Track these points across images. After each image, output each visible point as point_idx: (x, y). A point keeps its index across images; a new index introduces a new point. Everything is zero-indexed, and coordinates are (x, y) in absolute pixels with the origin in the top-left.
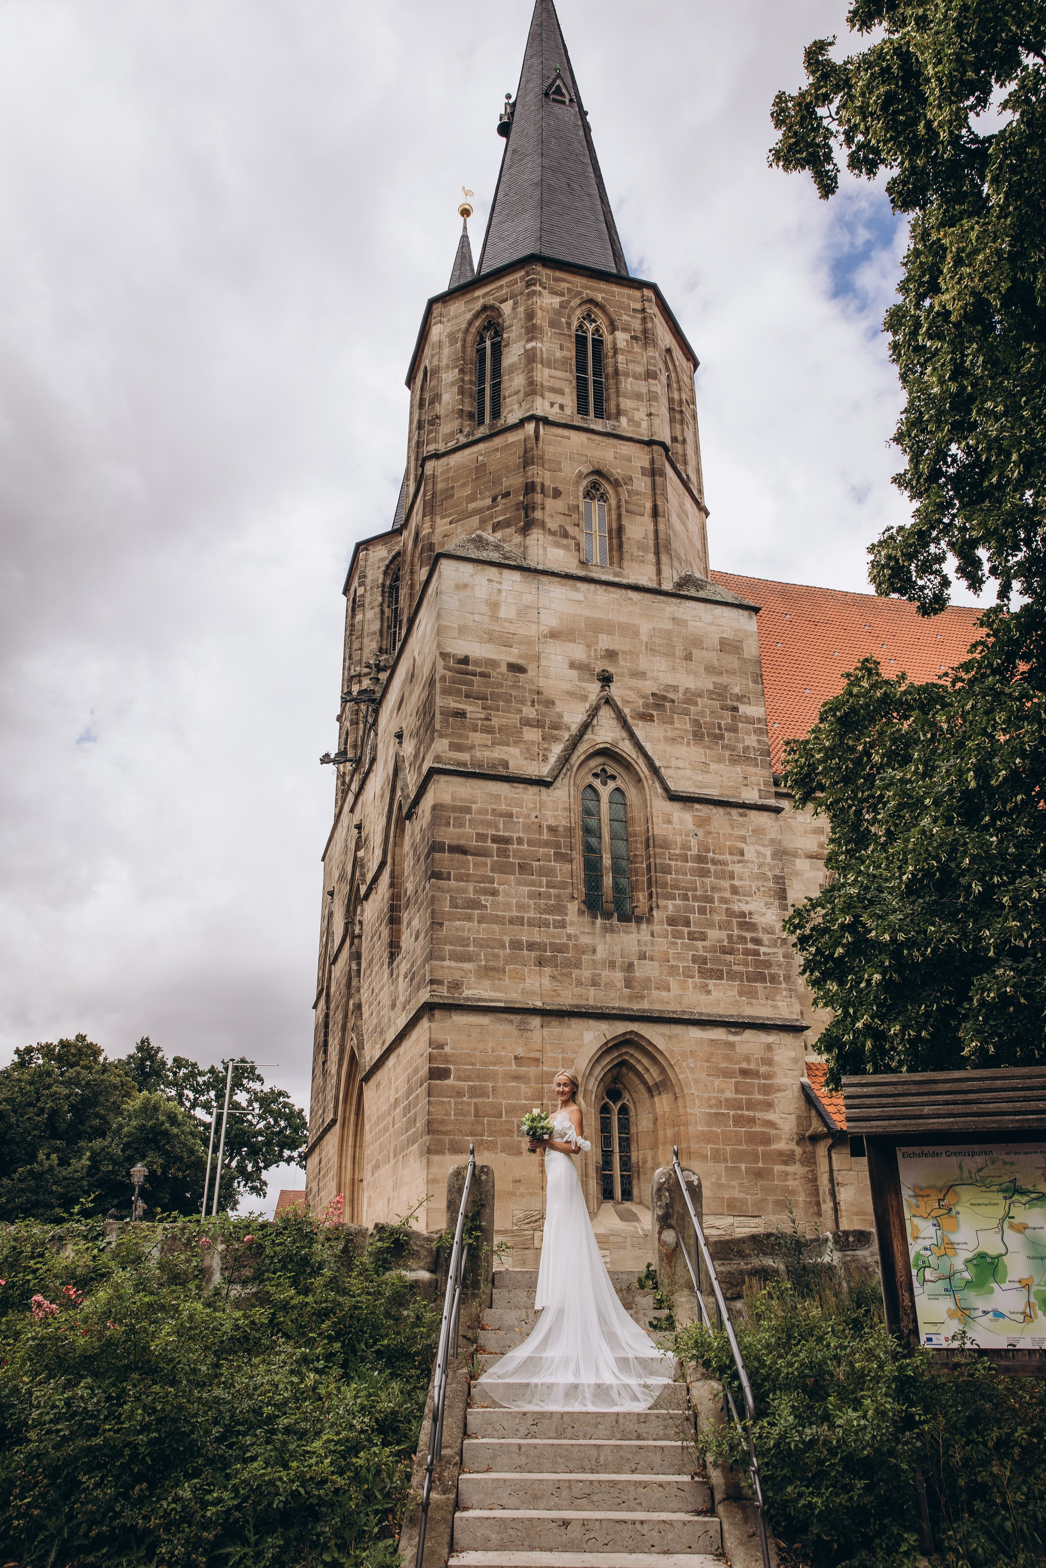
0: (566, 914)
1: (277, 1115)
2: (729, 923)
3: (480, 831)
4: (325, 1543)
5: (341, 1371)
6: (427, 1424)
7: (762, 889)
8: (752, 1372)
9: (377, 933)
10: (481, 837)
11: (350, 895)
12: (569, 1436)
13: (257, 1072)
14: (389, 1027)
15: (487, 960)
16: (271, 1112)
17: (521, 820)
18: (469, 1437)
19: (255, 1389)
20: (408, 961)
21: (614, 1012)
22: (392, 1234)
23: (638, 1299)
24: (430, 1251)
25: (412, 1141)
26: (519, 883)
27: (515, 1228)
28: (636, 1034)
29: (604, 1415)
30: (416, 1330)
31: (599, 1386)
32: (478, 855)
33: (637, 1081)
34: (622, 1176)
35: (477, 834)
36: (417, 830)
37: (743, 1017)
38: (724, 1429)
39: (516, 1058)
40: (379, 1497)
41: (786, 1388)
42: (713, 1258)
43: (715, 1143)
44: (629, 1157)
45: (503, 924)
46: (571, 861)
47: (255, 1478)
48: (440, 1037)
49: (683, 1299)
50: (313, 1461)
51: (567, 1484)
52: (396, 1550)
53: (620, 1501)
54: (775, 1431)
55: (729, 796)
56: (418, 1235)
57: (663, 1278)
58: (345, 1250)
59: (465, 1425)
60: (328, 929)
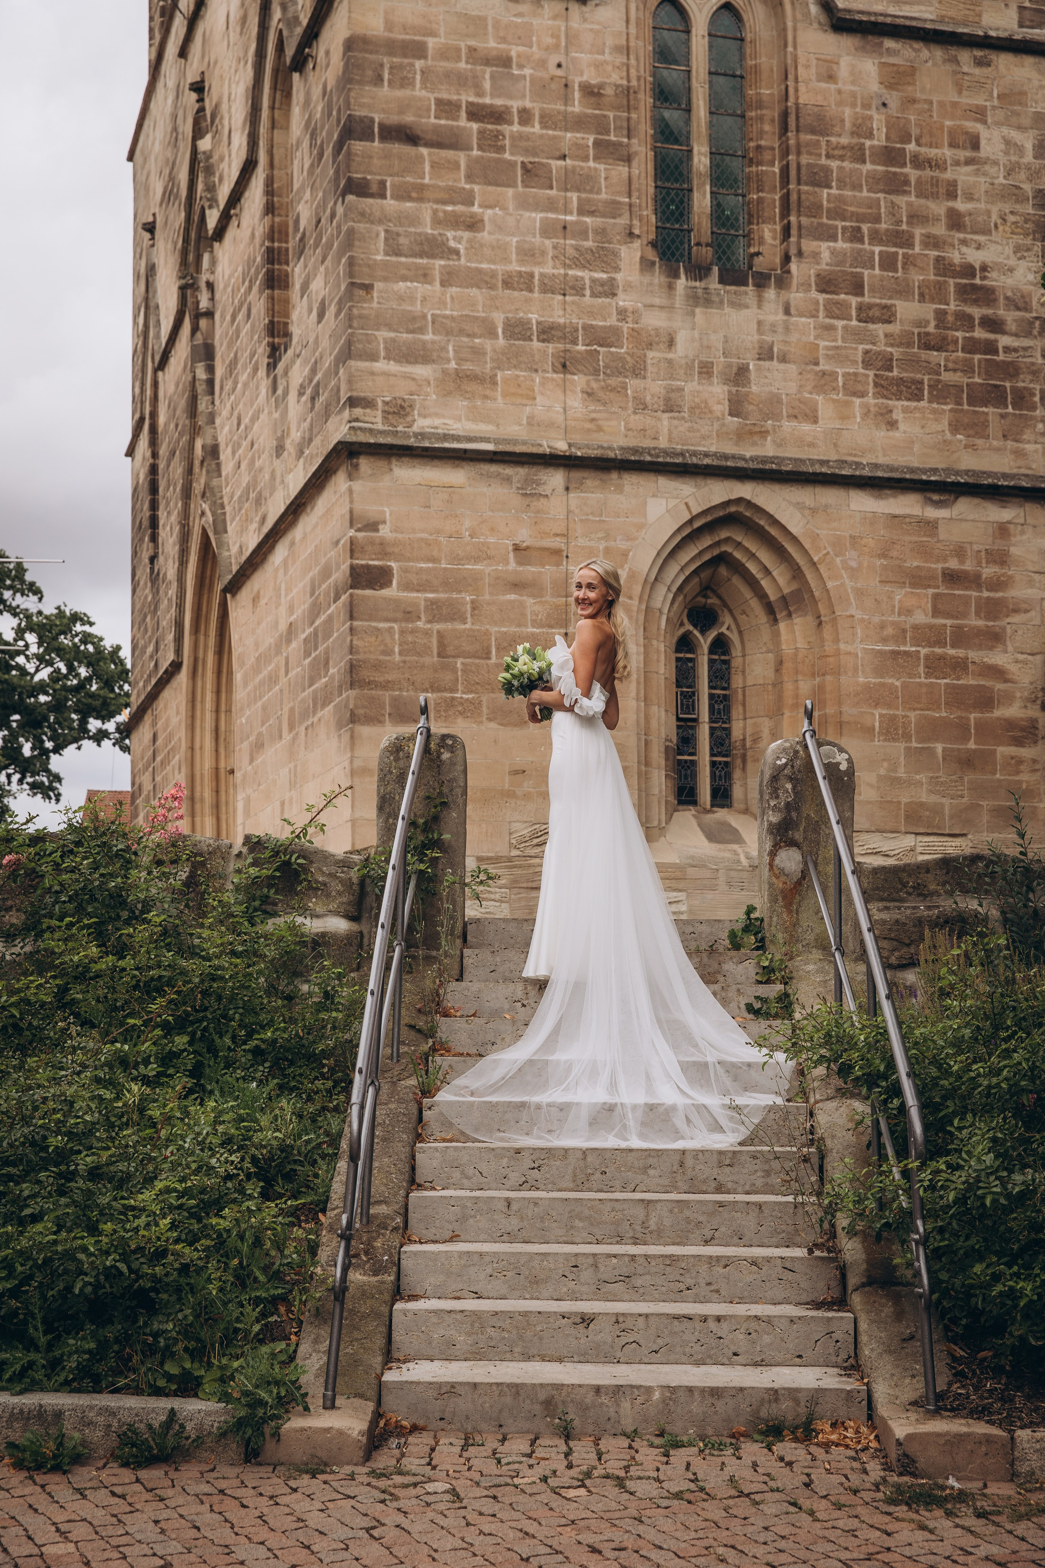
0: (617, 269)
1: (73, 656)
2: (940, 287)
3: (445, 96)
4: (167, 1347)
5: (190, 1082)
6: (342, 1165)
7: (1012, 218)
8: (925, 1085)
9: (243, 307)
10: (447, 108)
11: (187, 230)
12: (595, 1186)
13: (28, 577)
14: (273, 489)
15: (460, 360)
16: (61, 651)
17: (527, 72)
18: (420, 1186)
19: (36, 1108)
20: (307, 361)
21: (707, 461)
22: (276, 854)
23: (729, 966)
24: (348, 884)
25: (322, 700)
26: (524, 204)
27: (515, 853)
28: (749, 504)
29: (659, 1153)
30: (324, 1015)
31: (651, 1108)
32: (439, 145)
33: (747, 593)
34: (713, 764)
35: (439, 102)
36: (317, 92)
37: (957, 473)
38: (869, 1175)
39: (517, 548)
40: (262, 1278)
41: (985, 1111)
42: (867, 897)
43: (889, 706)
44: (728, 731)
45: (492, 287)
46: (628, 159)
47: (41, 1247)
48: (369, 508)
49: (811, 967)
50: (142, 1220)
51: (590, 1260)
52: (292, 1358)
53: (682, 1286)
54: (959, 1179)
55: (956, 23)
56: (325, 856)
57: (775, 932)
58: (191, 882)
59: (413, 1168)
60: (147, 300)
